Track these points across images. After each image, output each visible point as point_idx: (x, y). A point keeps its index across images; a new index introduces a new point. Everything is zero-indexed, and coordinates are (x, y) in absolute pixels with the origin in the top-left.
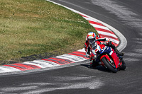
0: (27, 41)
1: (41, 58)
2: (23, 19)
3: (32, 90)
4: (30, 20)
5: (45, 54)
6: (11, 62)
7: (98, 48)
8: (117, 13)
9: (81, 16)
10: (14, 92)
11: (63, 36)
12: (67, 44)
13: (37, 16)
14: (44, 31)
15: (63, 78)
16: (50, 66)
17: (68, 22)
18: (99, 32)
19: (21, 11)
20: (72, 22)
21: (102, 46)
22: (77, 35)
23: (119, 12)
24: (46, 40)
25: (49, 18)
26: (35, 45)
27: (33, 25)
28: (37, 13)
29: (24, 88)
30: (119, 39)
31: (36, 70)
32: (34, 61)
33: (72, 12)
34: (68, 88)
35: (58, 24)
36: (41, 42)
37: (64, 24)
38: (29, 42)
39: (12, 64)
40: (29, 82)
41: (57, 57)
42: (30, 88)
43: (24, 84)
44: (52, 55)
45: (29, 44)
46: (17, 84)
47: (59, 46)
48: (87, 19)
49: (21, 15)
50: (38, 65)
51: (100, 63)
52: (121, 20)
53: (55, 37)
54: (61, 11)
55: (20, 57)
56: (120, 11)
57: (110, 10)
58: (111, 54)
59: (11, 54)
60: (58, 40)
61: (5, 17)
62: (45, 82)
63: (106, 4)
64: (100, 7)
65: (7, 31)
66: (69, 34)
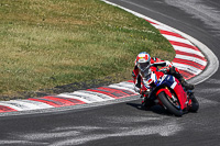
0: (63, 62)
1: (85, 88)
2: (58, 27)
3: (71, 137)
4: (68, 28)
5: (91, 82)
6: (39, 95)
7: (153, 77)
8: (203, 19)
9: (148, 22)
10: (44, 141)
11: (119, 54)
12: (127, 66)
13: (80, 23)
14: (90, 45)
15: (120, 119)
16: (100, 100)
17: (128, 32)
18: (176, 48)
19: (55, 15)
20: (134, 32)
21: (159, 75)
23: (208, 17)
24: (94, 60)
25: (98, 26)
26: (77, 67)
27: (74, 36)
28: (80, 18)
29: (60, 135)
30: (206, 59)
31: (78, 107)
32: (75, 93)
33: (135, 17)
34: (128, 134)
35: (113, 35)
36: (85, 62)
37: (122, 36)
38: (68, 62)
39: (40, 96)
40: (67, 125)
41: (111, 86)
42: (68, 134)
43: (58, 129)
44: (102, 84)
45: (67, 67)
46: (49, 128)
47: (114, 69)
48: (157, 27)
49: (56, 21)
50: (81, 99)
51: (157, 101)
52: (209, 29)
53: (108, 55)
54: (118, 15)
55: (53, 86)
56: (209, 14)
57: (192, 13)
58: (173, 87)
59: (40, 81)
60: (111, 60)
61: (30, 24)
62: (92, 125)
63: (187, 4)
64: (178, 8)
65: (34, 46)
66: (129, 51)
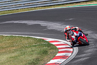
2: (5, 53)
4: (10, 52)
9: (43, 39)
11: (34, 57)
12: (39, 61)
13: (14, 48)
14: (21, 57)
17: (36, 46)
18: (58, 47)
19: (3, 48)
20: (38, 45)
22: (43, 53)
24: (25, 63)
25: (22, 47)
27: (13, 55)
28: (14, 46)
33: (36, 39)
35: (30, 50)
37: (34, 48)
48: (47, 40)
49: (4, 51)
53: (30, 59)
54: (29, 40)
57: (61, 30)
60: (32, 60)
64: (54, 30)
66: (39, 54)
